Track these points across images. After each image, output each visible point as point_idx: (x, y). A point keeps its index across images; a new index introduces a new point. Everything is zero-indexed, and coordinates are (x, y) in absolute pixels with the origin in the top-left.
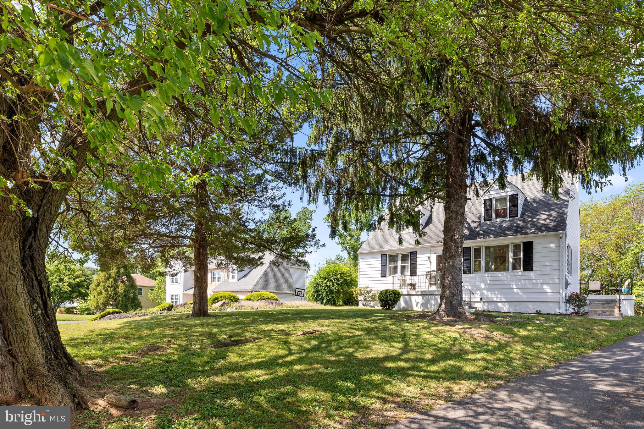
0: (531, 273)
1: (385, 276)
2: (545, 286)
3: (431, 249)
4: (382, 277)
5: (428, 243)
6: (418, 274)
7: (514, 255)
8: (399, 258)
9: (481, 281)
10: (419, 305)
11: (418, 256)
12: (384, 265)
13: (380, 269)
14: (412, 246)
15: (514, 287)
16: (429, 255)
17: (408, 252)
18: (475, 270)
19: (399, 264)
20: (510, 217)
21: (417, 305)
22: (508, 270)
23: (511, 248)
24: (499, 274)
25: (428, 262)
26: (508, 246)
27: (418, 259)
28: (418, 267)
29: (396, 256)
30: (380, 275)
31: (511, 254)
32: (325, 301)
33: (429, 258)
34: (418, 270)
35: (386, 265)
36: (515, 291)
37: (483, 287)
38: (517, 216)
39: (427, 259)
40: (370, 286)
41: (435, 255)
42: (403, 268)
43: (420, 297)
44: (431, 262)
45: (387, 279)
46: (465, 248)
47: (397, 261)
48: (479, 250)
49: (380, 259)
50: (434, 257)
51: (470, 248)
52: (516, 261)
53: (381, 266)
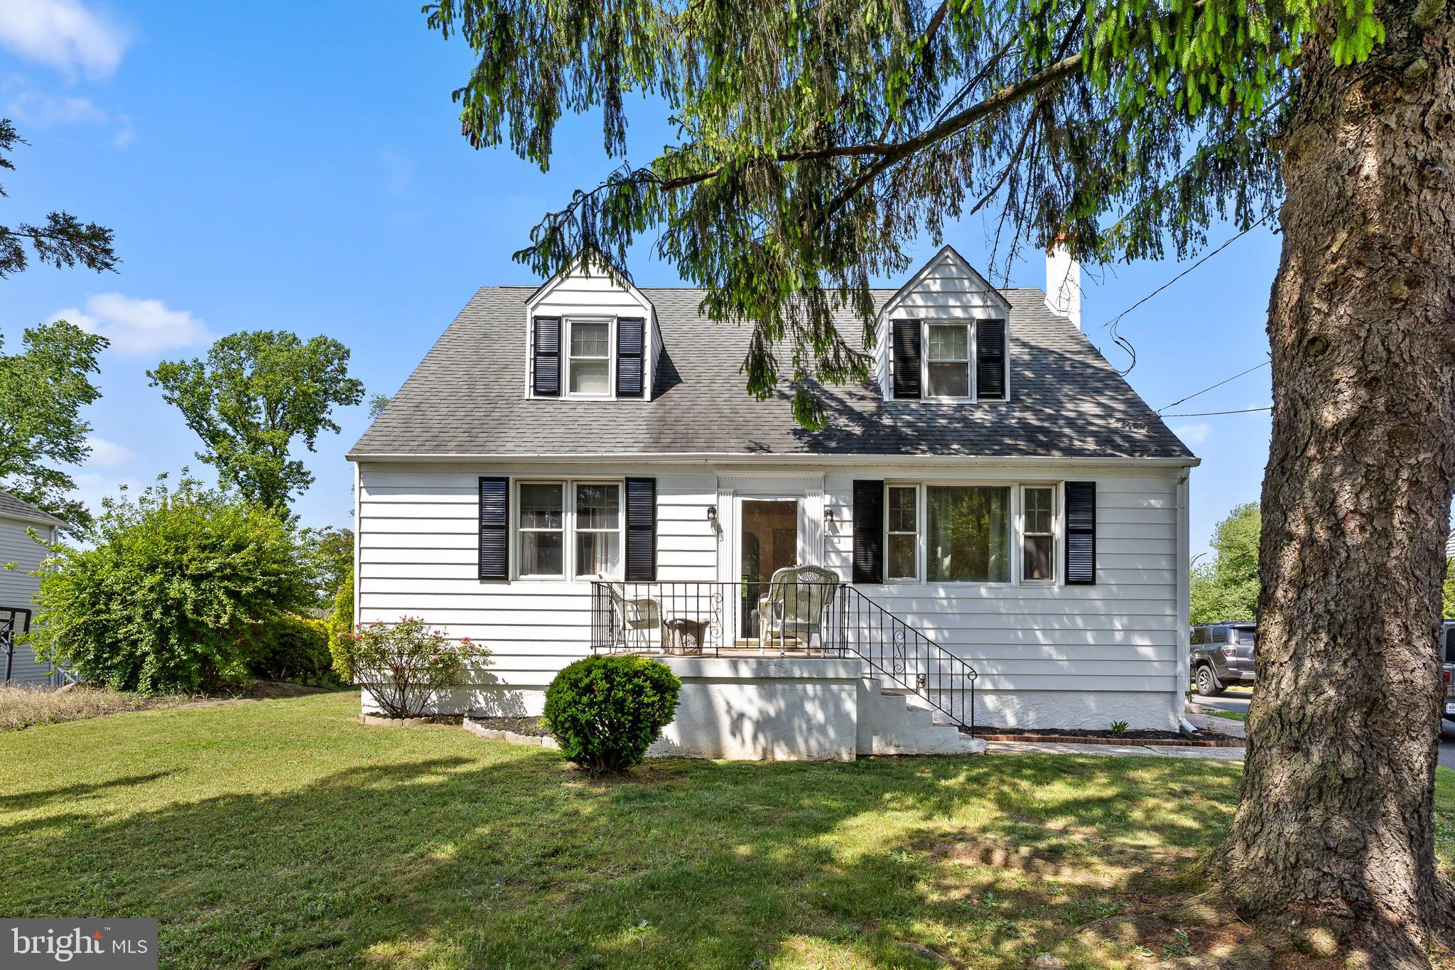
0: (1092, 592)
1: (503, 577)
2: (1138, 640)
3: (722, 474)
4: (483, 578)
5: (710, 448)
6: (661, 574)
7: (1028, 527)
8: (569, 498)
9: (922, 614)
10: (748, 728)
11: (661, 499)
12: (493, 527)
13: (474, 542)
14: (634, 453)
15: (1041, 638)
16: (711, 499)
17: (618, 476)
18: (895, 573)
19: (569, 525)
20: (979, 397)
21: (736, 728)
22: (1003, 576)
23: (1016, 501)
24: (984, 589)
25: (707, 528)
26: (1003, 493)
27: (661, 513)
28: (661, 543)
29: (554, 490)
30: (474, 572)
31: (1018, 524)
32: (149, 669)
33: (712, 510)
34: (661, 559)
35: (506, 528)
37: (931, 635)
38: (1002, 396)
39: (703, 512)
40: (428, 617)
41: (739, 501)
42: (586, 544)
43: (751, 690)
44: (719, 530)
45: (514, 587)
46: (859, 486)
47: (557, 514)
48: (903, 495)
49: (476, 498)
50: (731, 510)
51: (879, 485)
52: (1040, 548)
53: (482, 527)
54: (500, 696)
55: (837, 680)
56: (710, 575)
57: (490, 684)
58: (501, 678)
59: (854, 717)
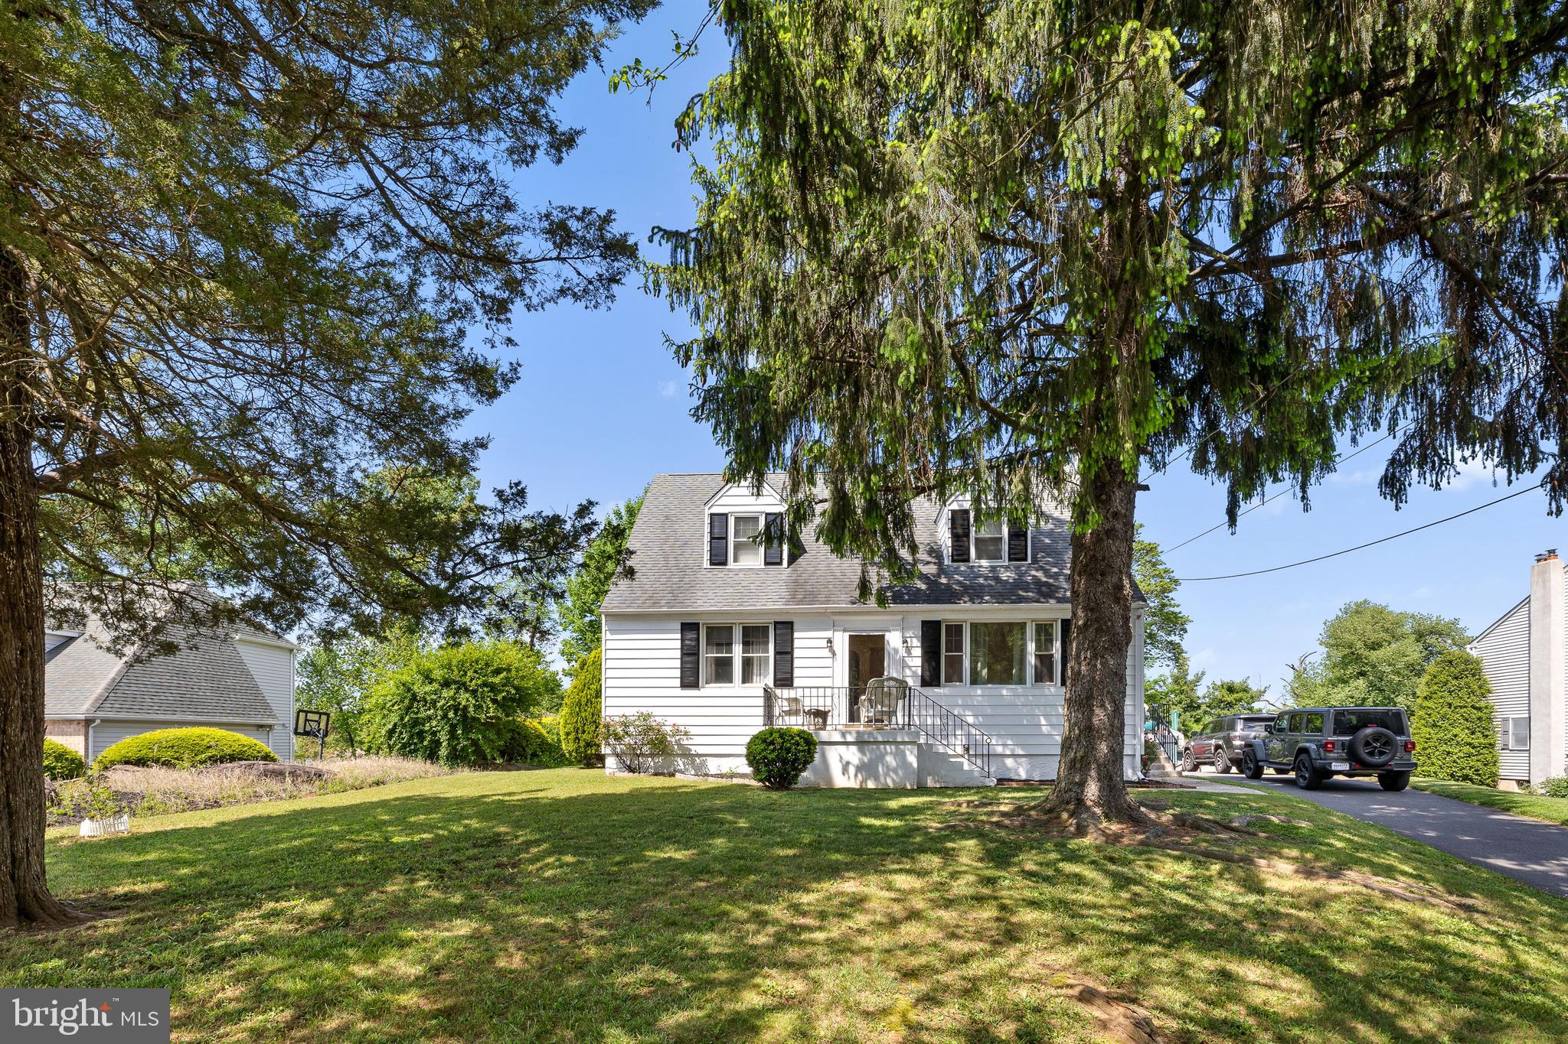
1: (695, 685)
3: (836, 618)
4: (684, 686)
5: (828, 602)
6: (797, 682)
7: (1038, 648)
8: (737, 635)
9: (965, 706)
10: (852, 770)
11: (796, 635)
12: (690, 654)
13: (678, 663)
14: (779, 606)
15: (1043, 721)
16: (829, 634)
17: (769, 620)
18: (949, 680)
19: (737, 652)
20: (1010, 559)
21: (845, 770)
22: (1021, 681)
24: (1005, 691)
25: (826, 653)
27: (797, 643)
28: (797, 663)
29: (728, 630)
30: (678, 682)
31: (1031, 647)
32: (443, 752)
33: (830, 641)
34: (797, 672)
35: (697, 654)
36: (1045, 729)
37: (970, 720)
38: (1025, 559)
39: (824, 643)
40: (656, 711)
41: (847, 635)
42: (747, 663)
43: (853, 749)
44: (834, 654)
45: (702, 692)
47: (729, 644)
48: (955, 630)
49: (679, 636)
50: (842, 642)
51: (938, 623)
52: (1045, 661)
53: (683, 654)
54: (693, 762)
55: (904, 743)
56: (827, 682)
57: (687, 754)
58: (694, 750)
59: (915, 765)
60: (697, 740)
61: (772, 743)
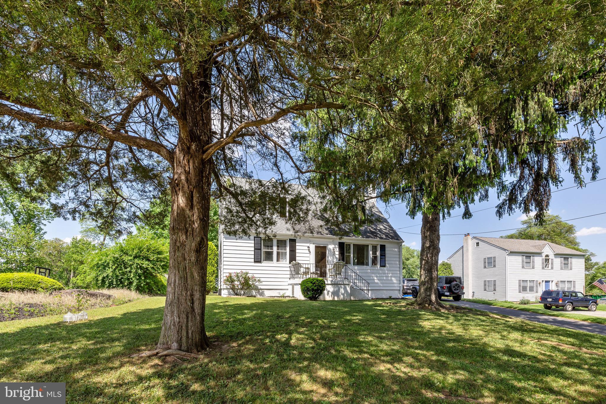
0: (385, 268)
1: (260, 262)
2: (393, 279)
3: (310, 239)
4: (255, 262)
5: (308, 233)
7: (373, 254)
10: (330, 294)
11: (297, 244)
12: (257, 249)
13: (253, 253)
14: (289, 233)
15: (375, 278)
16: (308, 245)
17: (287, 238)
18: (347, 263)
19: (275, 249)
22: (367, 264)
23: (370, 248)
25: (307, 251)
26: (368, 246)
27: (297, 247)
28: (297, 255)
29: (272, 241)
30: (253, 260)
31: (371, 253)
33: (309, 247)
34: (297, 258)
35: (261, 249)
36: (376, 281)
39: (307, 248)
41: (314, 245)
42: (278, 254)
43: (330, 286)
44: (310, 252)
45: (263, 264)
46: (340, 243)
47: (272, 246)
48: (348, 246)
49: (253, 242)
50: (312, 247)
51: (343, 243)
52: (375, 259)
53: (255, 249)
54: (259, 292)
55: (346, 284)
56: (308, 262)
57: (257, 289)
58: (260, 287)
59: (349, 291)
60: (264, 283)
61: (314, 283)
